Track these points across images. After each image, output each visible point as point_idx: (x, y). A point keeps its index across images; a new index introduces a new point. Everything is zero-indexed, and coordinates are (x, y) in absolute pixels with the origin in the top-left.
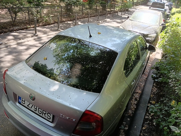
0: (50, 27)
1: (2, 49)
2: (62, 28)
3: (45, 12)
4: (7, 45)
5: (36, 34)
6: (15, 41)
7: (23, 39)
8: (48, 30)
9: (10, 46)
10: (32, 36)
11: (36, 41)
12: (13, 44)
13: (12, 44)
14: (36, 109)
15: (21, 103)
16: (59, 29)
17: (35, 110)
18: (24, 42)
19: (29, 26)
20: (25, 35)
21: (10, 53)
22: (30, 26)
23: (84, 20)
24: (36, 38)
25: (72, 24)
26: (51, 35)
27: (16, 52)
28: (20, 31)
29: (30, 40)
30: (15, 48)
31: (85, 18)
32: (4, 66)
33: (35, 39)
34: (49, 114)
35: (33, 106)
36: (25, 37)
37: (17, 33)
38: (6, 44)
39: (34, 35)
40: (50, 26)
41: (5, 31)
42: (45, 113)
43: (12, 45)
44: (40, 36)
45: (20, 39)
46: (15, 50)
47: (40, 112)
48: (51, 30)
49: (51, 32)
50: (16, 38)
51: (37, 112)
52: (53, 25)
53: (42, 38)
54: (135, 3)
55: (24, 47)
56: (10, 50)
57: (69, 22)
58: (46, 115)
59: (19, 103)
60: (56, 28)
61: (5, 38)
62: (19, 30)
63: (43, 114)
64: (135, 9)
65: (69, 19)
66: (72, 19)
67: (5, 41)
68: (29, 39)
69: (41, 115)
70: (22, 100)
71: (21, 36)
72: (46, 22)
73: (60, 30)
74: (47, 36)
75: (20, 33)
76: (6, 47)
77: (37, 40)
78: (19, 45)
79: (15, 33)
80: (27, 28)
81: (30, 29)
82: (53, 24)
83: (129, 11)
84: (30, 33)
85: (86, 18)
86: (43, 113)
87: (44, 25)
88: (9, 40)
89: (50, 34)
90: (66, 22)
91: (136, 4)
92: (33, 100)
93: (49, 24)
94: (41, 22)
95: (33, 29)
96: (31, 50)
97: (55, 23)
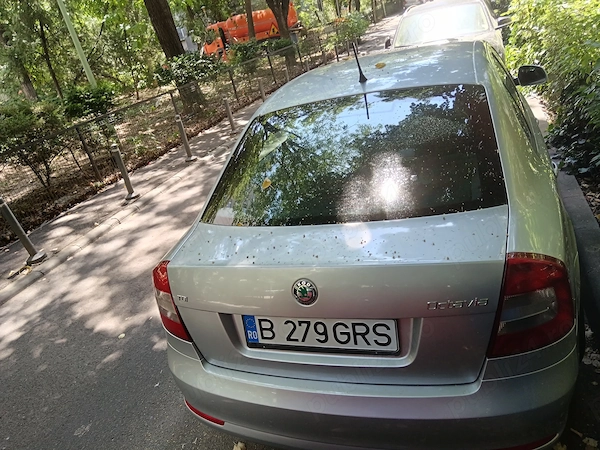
0: (161, 163)
1: (52, 272)
2: (199, 151)
3: (122, 132)
4: (61, 255)
5: (133, 195)
6: (78, 236)
7: (101, 222)
8: (159, 172)
9: (71, 254)
10: (125, 205)
11: (143, 212)
12: (79, 245)
13: (74, 248)
14: (325, 333)
15: (261, 341)
16: (193, 158)
17: (323, 338)
18: (109, 229)
19: (99, 184)
20: (100, 210)
21: (84, 272)
22: (101, 181)
23: (249, 110)
24: (138, 204)
25: (222, 132)
26: (176, 182)
27: (101, 264)
28: (79, 205)
29: (123, 219)
30: (90, 255)
31: (249, 104)
32: (89, 311)
33: (135, 211)
34: (380, 330)
35: (312, 326)
36: (103, 215)
37: (72, 212)
38: (56, 253)
39: (128, 199)
40: (159, 161)
41: (33, 220)
42: (364, 330)
43: (77, 250)
44: (147, 196)
45: (92, 225)
46: (95, 260)
47: (344, 338)
48: (170, 169)
49: (172, 173)
50: (77, 227)
51: (332, 344)
52: (165, 155)
53: (155, 200)
54: (370, 14)
55: (118, 243)
56: (77, 265)
57: (207, 132)
58: (371, 337)
59: (254, 345)
60: (182, 160)
61: (44, 239)
62: (73, 203)
63: (359, 337)
64: (377, 31)
65: (206, 123)
66: (213, 120)
67: (48, 246)
68: (119, 215)
69: (350, 346)
70: (262, 329)
71: (89, 216)
72: (141, 154)
73: (195, 160)
74: (169, 187)
75: (80, 210)
76: (62, 261)
77: (142, 209)
78: (98, 243)
79: (66, 214)
80: (94, 192)
81: (104, 190)
82: (166, 151)
83: (365, 42)
84: (113, 199)
85: (253, 102)
86: (355, 334)
87: (140, 166)
88: (59, 240)
89: (171, 180)
90: (200, 134)
91: (373, 18)
92: (312, 299)
93: (154, 158)
94: (126, 159)
95: (113, 186)
96: (141, 240)
97: (169, 147)
